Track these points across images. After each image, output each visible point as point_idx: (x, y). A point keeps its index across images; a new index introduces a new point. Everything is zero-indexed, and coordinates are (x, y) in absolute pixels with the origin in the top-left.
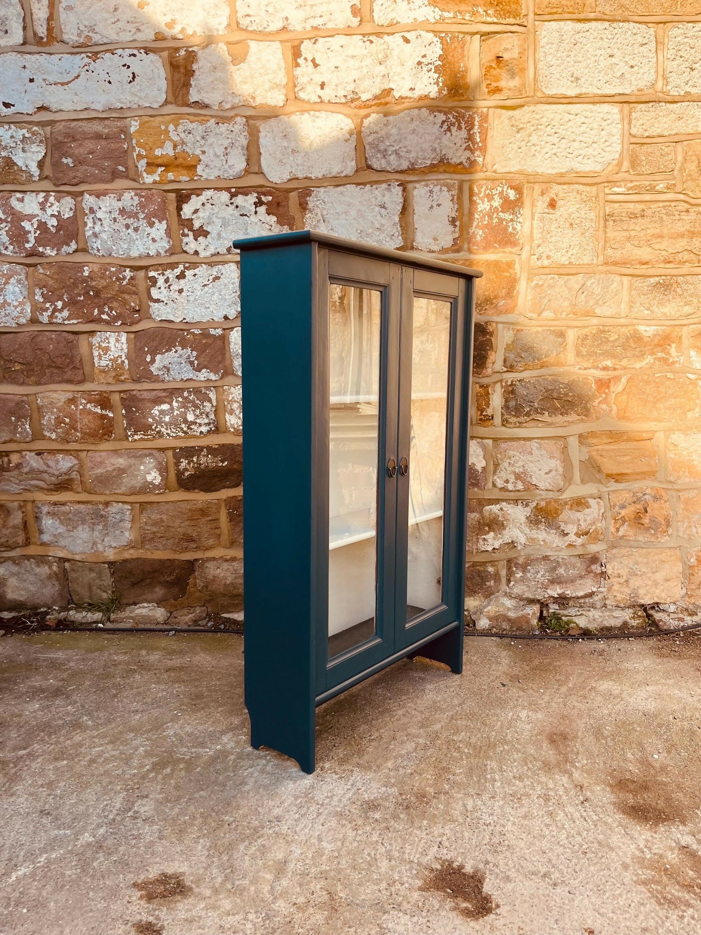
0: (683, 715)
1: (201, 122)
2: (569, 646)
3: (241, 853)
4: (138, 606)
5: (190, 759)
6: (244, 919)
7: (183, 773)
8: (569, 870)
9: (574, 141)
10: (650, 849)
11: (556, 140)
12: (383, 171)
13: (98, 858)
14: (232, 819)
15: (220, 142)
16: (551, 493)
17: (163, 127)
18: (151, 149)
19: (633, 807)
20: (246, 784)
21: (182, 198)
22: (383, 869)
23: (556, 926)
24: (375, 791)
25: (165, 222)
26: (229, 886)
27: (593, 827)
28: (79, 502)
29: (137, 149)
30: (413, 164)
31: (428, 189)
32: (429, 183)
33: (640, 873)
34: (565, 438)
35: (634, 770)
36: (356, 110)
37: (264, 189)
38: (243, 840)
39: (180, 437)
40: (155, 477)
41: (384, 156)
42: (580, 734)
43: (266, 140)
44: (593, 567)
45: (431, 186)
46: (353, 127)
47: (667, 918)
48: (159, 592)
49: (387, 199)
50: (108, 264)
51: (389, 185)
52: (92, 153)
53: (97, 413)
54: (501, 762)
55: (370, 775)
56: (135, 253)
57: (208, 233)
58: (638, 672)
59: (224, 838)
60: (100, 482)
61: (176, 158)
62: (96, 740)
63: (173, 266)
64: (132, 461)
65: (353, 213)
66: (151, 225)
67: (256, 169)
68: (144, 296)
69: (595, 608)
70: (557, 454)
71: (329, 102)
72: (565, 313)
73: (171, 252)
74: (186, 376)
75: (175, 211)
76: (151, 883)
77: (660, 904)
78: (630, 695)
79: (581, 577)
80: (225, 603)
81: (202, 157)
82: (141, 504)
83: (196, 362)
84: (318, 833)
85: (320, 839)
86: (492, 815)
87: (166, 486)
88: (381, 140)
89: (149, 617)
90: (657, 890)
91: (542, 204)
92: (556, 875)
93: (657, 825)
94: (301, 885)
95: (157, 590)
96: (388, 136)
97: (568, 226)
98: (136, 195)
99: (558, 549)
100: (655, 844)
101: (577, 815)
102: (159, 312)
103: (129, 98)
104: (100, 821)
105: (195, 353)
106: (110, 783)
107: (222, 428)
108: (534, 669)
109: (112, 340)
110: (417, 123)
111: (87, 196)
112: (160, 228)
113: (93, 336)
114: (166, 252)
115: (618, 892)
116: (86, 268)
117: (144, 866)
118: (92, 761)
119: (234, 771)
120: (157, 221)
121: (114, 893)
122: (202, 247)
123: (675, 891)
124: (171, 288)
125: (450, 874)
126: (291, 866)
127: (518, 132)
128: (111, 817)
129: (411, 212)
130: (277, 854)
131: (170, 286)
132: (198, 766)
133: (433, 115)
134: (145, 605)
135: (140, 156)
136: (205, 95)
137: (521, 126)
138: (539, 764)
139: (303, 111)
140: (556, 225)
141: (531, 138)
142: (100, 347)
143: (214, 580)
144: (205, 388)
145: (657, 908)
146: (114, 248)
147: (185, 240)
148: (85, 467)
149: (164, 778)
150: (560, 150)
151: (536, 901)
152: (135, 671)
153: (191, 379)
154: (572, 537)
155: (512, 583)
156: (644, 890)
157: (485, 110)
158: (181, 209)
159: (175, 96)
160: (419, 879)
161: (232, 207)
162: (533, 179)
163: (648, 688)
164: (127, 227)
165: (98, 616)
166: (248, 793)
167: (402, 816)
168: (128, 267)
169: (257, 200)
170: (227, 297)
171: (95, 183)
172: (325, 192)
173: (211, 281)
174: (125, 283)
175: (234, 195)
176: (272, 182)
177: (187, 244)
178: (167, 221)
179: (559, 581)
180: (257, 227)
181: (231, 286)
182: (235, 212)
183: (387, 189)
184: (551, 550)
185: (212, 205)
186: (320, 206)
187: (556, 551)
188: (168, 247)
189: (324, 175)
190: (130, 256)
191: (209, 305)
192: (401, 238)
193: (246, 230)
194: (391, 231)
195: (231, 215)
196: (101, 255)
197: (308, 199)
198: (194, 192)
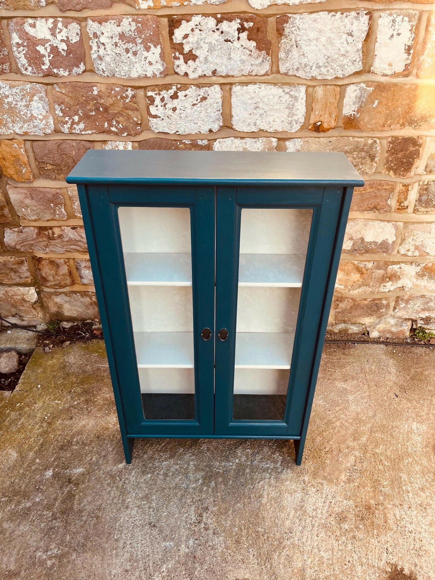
3: (276, 562)
5: (223, 473)
7: (222, 486)
14: (263, 530)
20: (262, 496)
21: (174, 23)
22: (359, 573)
24: (341, 504)
25: (159, 47)
31: (391, 18)
32: (393, 12)
37: (246, 16)
38: (275, 551)
45: (395, 16)
49: (355, 28)
50: (113, 84)
51: (358, 14)
54: (408, 473)
55: (334, 488)
56: (134, 75)
57: (197, 57)
59: (263, 547)
63: (167, 87)
65: (323, 39)
66: (148, 49)
68: (144, 113)
73: (165, 74)
75: (168, 36)
86: (412, 523)
98: (133, 20)
102: (157, 125)
109: (120, 147)
111: (90, 22)
112: (156, 51)
113: (105, 144)
114: (161, 73)
116: (95, 88)
120: (152, 46)
122: (192, 69)
124: (167, 106)
125: (397, 575)
129: (374, 40)
130: (297, 563)
131: (165, 104)
132: (229, 479)
138: (431, 475)
146: (117, 70)
147: (177, 62)
149: (212, 492)
158: (173, 34)
161: (218, 33)
164: (127, 51)
166: (266, 505)
167: (361, 526)
168: (129, 86)
169: (240, 26)
170: (212, 115)
171: (96, 9)
172: (300, 18)
173: (199, 101)
174: (127, 101)
175: (219, 21)
176: (254, 8)
177: (178, 66)
178: (161, 45)
179: (429, 309)
180: (239, 52)
181: (215, 105)
182: (220, 37)
183: (356, 17)
184: (428, 291)
185: (200, 30)
186: (295, 32)
187: (431, 292)
188: (162, 69)
189: (300, 2)
190: (130, 77)
191: (197, 121)
192: (361, 63)
193: (230, 55)
194: (354, 57)
195: (217, 41)
196: (106, 75)
197: (285, 25)
198: (184, 18)
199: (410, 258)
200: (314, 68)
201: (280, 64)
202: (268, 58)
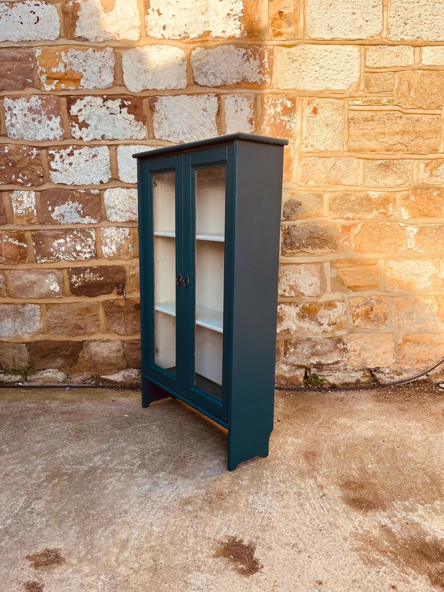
0: (389, 439)
1: (83, 51)
2: (322, 395)
3: (99, 535)
4: (46, 371)
5: (71, 473)
6: (98, 579)
7: (66, 482)
8: (310, 542)
9: (329, 69)
10: (362, 527)
11: (318, 69)
12: (205, 86)
13: (5, 540)
14: (96, 512)
15: (96, 64)
16: (312, 298)
17: (57, 54)
18: (49, 68)
19: (353, 500)
20: (107, 489)
21: (71, 101)
22: (191, 544)
23: (298, 580)
24: (191, 492)
25: (59, 117)
26: (89, 557)
27: (327, 513)
28: (5, 303)
29: (40, 68)
30: (224, 82)
31: (234, 99)
32: (235, 95)
33: (354, 543)
34: (321, 263)
35: (356, 474)
36: (187, 45)
37: (126, 97)
38: (101, 527)
39: (72, 261)
40: (55, 287)
41: (206, 76)
42: (324, 452)
43: (126, 63)
44: (339, 345)
45: (236, 97)
46: (185, 56)
47: (369, 573)
48: (60, 362)
49: (207, 105)
50: (21, 145)
51: (209, 96)
52: (10, 70)
53: (16, 244)
54: (272, 472)
55: (188, 481)
56: (39, 138)
57: (89, 125)
58: (363, 412)
59: (89, 525)
60: (18, 290)
61: (66, 74)
62: (10, 461)
63: (65, 147)
64: (40, 276)
65: (185, 114)
66: (50, 119)
67: (120, 82)
68: (46, 168)
69: (339, 371)
70: (316, 274)
71: (169, 39)
72: (322, 183)
73: (64, 137)
74: (75, 221)
75: (66, 110)
76: (38, 556)
77: (365, 564)
78: (357, 427)
79: (331, 352)
80: (103, 369)
81: (84, 74)
82: (47, 304)
83: (82, 211)
84: (150, 521)
85: (152, 525)
86: (264, 506)
87: (63, 293)
88: (203, 65)
89: (53, 378)
90: (364, 555)
91: (308, 111)
92: (301, 546)
93: (367, 511)
94: (136, 556)
95: (58, 360)
96: (208, 62)
97: (325, 125)
99: (317, 334)
100: (365, 524)
101: (317, 505)
102: (57, 178)
103: (35, 34)
104: (9, 515)
105: (81, 206)
106: (17, 489)
107: (99, 256)
108: (299, 410)
109: (25, 196)
110: (227, 54)
111: (6, 99)
112: (56, 122)
113: (12, 193)
114: (60, 137)
115: (339, 556)
116: (6, 147)
117: (34, 544)
118: (6, 475)
119: (100, 481)
120: (54, 116)
121: (13, 563)
122: (85, 135)
123: (376, 555)
124: (64, 162)
125: (234, 546)
126: (131, 543)
127: (293, 62)
128: (16, 512)
129: (223, 114)
130: (123, 535)
131: (63, 160)
132: (76, 478)
133: (237, 50)
134: (51, 370)
135: (42, 72)
136: (86, 32)
137: (296, 58)
138: (296, 472)
139: (151, 45)
140: (317, 125)
141: (301, 67)
142: (17, 200)
143: (96, 354)
144: (88, 228)
145: (363, 566)
146: (25, 134)
147: (73, 129)
148: (8, 280)
149: (53, 486)
150: (320, 75)
151: (287, 563)
152: (40, 414)
153: (79, 223)
154: (325, 326)
155: (288, 355)
156: (356, 554)
157: (272, 47)
158: (70, 109)
159: (66, 33)
160: (213, 550)
161: (105, 108)
162: (303, 94)
163: (369, 422)
164: (34, 120)
165: (19, 377)
166: (108, 495)
167: (206, 508)
168: (34, 147)
169: (121, 104)
170: (102, 169)
171: (12, 90)
172: (166, 99)
173: (91, 158)
174: (33, 158)
175: (105, 100)
176: (131, 92)
177: (74, 132)
178: (61, 116)
179: (317, 354)
180: (121, 122)
181: (105, 161)
182: (107, 111)
183: (208, 98)
184: (312, 334)
185: (91, 106)
186: (163, 109)
187: (315, 335)
188: (62, 134)
189: (165, 88)
190: (36, 140)
191: (90, 174)
192: (216, 131)
193: (114, 123)
194: (210, 127)
195: (104, 114)
196: (16, 138)
197: (155, 104)
198: (79, 97)
199: (288, 299)
200: (181, 134)
201: (155, 132)
202: (145, 127)
